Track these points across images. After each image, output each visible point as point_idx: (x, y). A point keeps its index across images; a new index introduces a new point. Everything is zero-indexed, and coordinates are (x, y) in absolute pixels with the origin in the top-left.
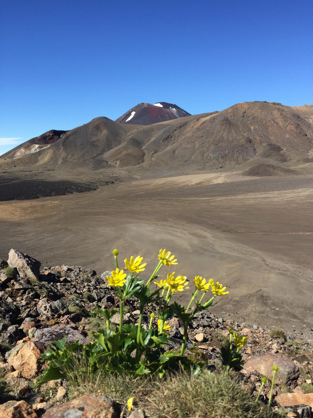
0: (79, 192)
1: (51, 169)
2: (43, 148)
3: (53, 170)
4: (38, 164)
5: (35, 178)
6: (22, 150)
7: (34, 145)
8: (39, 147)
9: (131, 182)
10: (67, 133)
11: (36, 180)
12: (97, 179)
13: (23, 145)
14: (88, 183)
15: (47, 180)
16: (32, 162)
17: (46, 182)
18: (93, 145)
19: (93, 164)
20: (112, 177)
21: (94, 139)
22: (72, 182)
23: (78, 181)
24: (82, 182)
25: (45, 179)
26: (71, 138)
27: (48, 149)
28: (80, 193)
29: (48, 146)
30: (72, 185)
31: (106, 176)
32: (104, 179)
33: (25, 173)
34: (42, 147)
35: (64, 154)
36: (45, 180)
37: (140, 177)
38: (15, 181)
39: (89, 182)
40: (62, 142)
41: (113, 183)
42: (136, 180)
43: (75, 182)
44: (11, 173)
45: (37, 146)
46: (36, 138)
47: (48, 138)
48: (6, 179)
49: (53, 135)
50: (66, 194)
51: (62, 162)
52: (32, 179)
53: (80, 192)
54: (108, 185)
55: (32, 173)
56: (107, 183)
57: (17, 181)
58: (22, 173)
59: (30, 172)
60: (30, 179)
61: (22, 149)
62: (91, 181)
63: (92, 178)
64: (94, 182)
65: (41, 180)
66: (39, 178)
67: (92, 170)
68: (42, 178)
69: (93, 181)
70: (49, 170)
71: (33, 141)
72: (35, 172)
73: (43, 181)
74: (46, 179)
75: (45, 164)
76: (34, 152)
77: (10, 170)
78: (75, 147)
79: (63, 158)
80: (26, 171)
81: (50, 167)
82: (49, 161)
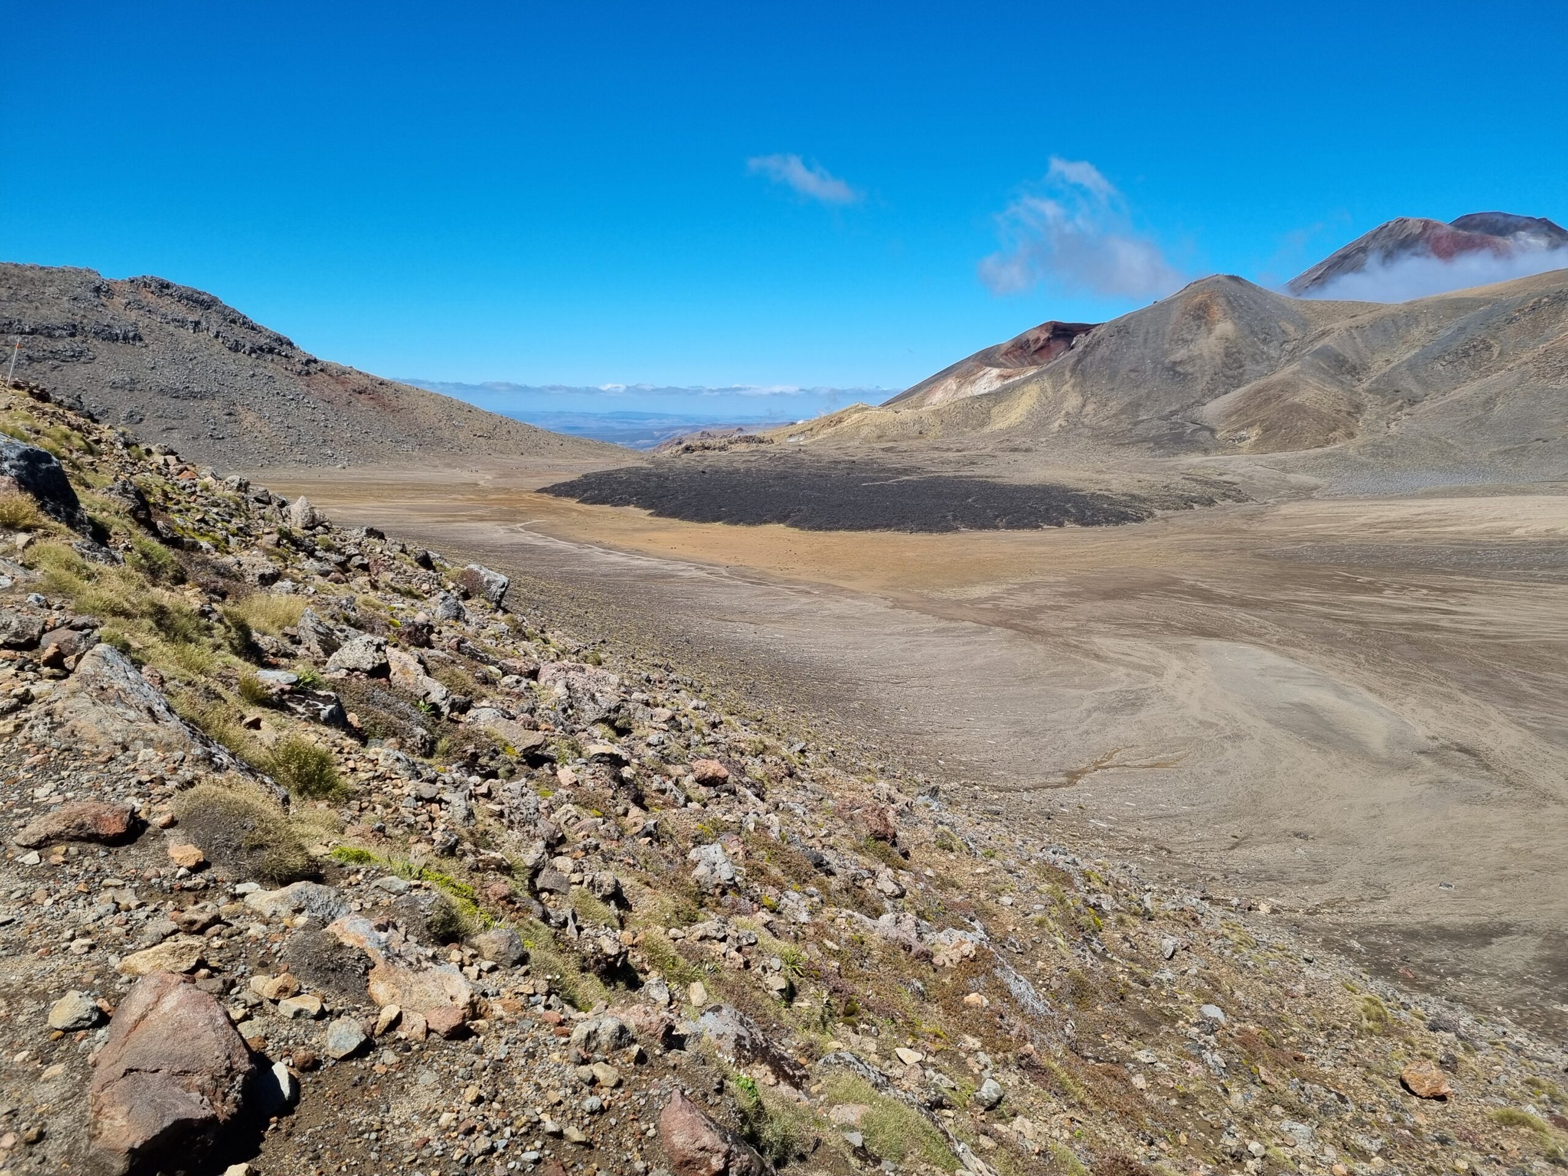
0: (1083, 525)
1: (1023, 446)
2: (1011, 380)
3: (1028, 450)
4: (987, 430)
5: (966, 472)
6: (951, 383)
7: (989, 368)
8: (999, 375)
10: (1094, 331)
11: (967, 477)
12: (1159, 486)
14: (1124, 498)
16: (970, 422)
17: (995, 486)
18: (1175, 372)
20: (1213, 485)
21: (1181, 354)
22: (1072, 490)
23: (1095, 489)
24: (1106, 493)
25: (996, 477)
26: (1103, 351)
27: (1027, 381)
28: (1087, 526)
29: (1029, 374)
30: (1069, 501)
31: (1193, 480)
32: (1181, 489)
33: (946, 454)
34: (1009, 377)
35: (1073, 401)
36: (996, 480)
38: (907, 478)
39: (1129, 495)
40: (1074, 359)
41: (1210, 502)
44: (905, 451)
45: (995, 372)
47: (1033, 348)
48: (884, 470)
49: (1049, 339)
51: (1060, 425)
52: (957, 474)
54: (1191, 507)
55: (964, 456)
56: (1191, 502)
57: (914, 477)
58: (936, 454)
59: (958, 451)
60: (950, 474)
61: (950, 381)
62: (1136, 492)
63: (1143, 484)
64: (1147, 495)
66: (978, 472)
68: (987, 472)
69: (1145, 493)
70: (1015, 450)
71: (986, 358)
72: (972, 453)
74: (1001, 477)
75: (1009, 430)
76: (983, 392)
77: (903, 445)
78: (1112, 377)
79: (1067, 414)
80: (949, 450)
81: (1023, 439)
82: (1022, 423)
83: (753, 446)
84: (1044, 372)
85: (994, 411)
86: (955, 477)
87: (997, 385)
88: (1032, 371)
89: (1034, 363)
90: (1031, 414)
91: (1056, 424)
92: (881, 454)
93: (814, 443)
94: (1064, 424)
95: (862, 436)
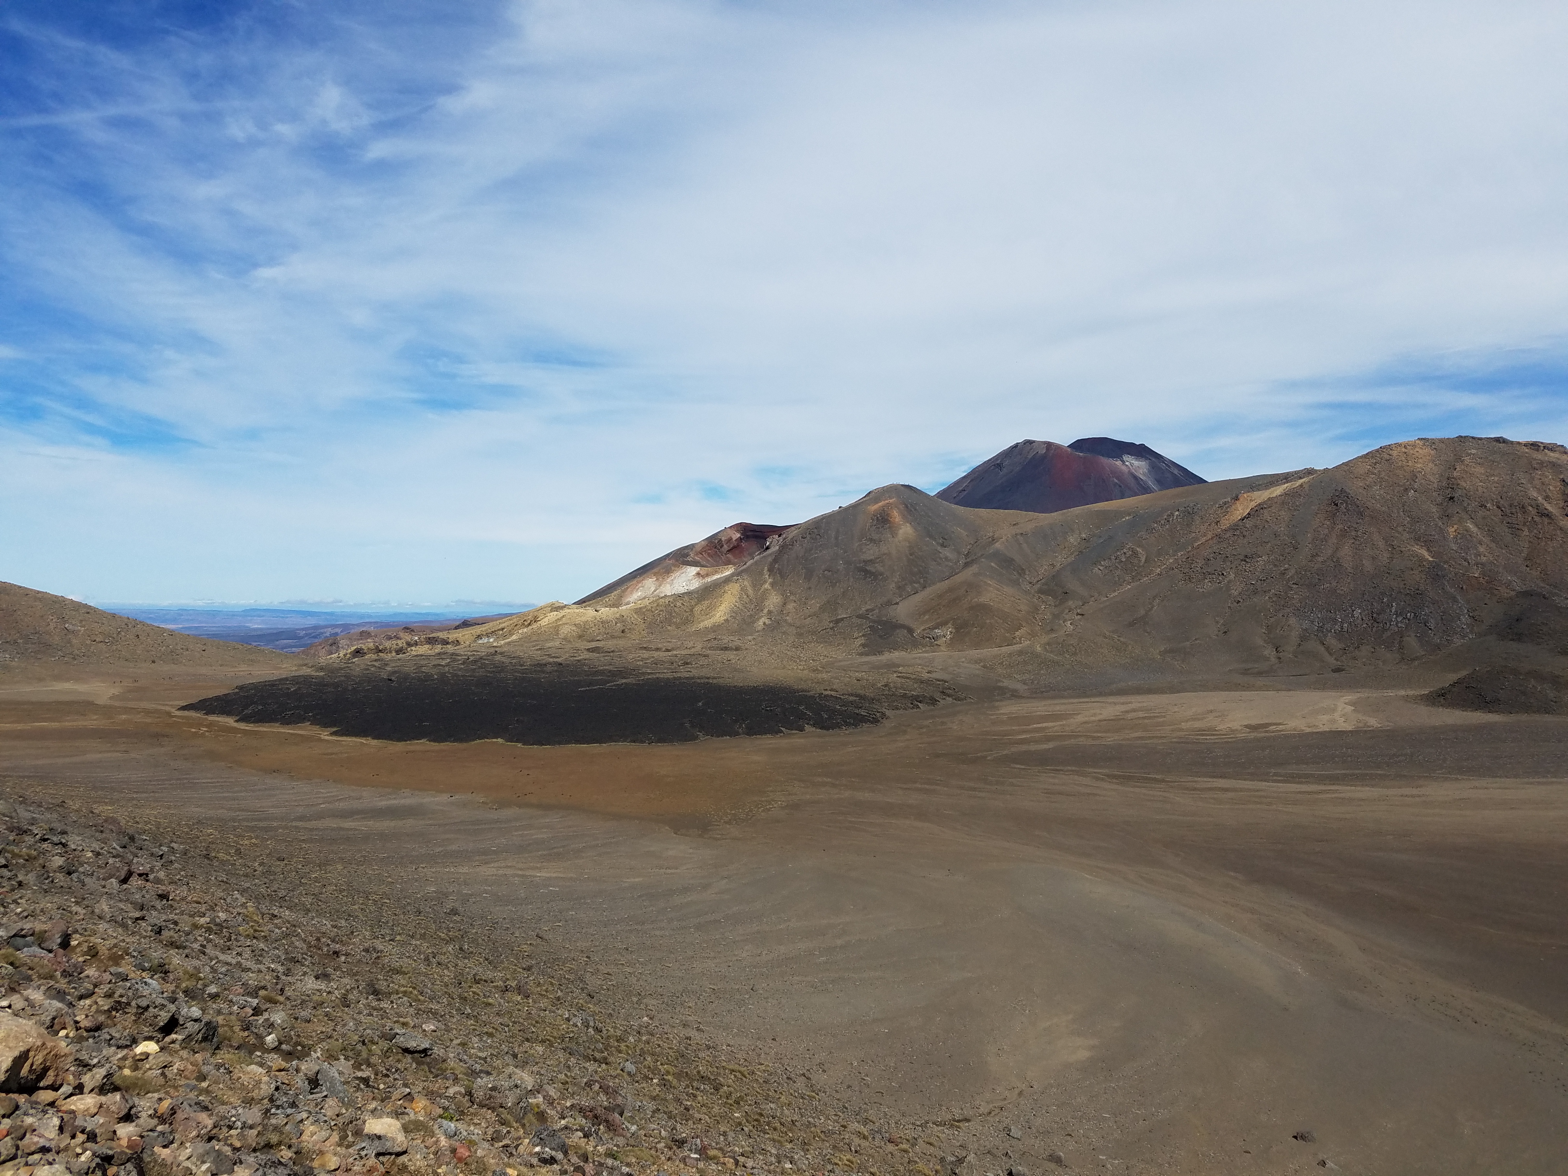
0: (823, 728)
1: (732, 645)
2: (710, 578)
3: (737, 649)
4: (692, 628)
5: (683, 673)
6: (650, 581)
7: (685, 568)
8: (698, 574)
9: (997, 704)
10: (785, 533)
11: (686, 678)
12: (879, 685)
13: (653, 568)
14: (851, 698)
15: (721, 681)
16: (675, 620)
18: (866, 572)
19: (863, 635)
20: (928, 682)
21: (871, 552)
22: (798, 691)
23: (819, 689)
24: (833, 693)
25: (714, 678)
26: (797, 551)
27: (727, 580)
28: (828, 730)
29: (727, 573)
30: (801, 703)
31: (908, 678)
32: (901, 688)
33: (656, 654)
34: (708, 575)
35: (774, 600)
36: (715, 681)
37: (1026, 687)
38: (624, 681)
39: (857, 696)
40: (770, 559)
41: (933, 701)
42: (1013, 695)
43: (811, 693)
44: (612, 652)
45: (693, 570)
46: (693, 545)
47: (726, 548)
48: (597, 673)
49: (740, 539)
50: (782, 732)
51: (764, 623)
52: (676, 675)
53: (827, 728)
54: (918, 707)
55: (676, 656)
56: (915, 701)
57: (630, 680)
58: (646, 654)
59: (668, 650)
60: (668, 676)
61: (650, 577)
62: (862, 692)
63: (863, 683)
64: (872, 695)
65: (702, 681)
66: (695, 673)
67: (861, 654)
68: (704, 672)
69: (870, 693)
70: (726, 649)
71: (683, 557)
72: (683, 652)
73: (708, 683)
74: (719, 678)
75: (715, 628)
76: (682, 590)
77: (610, 644)
78: (809, 576)
79: (770, 612)
80: (657, 649)
81: (731, 638)
82: (727, 621)
83: (438, 648)
84: (742, 571)
85: (697, 609)
86: (675, 678)
87: (695, 584)
88: (729, 571)
89: (728, 563)
90: (734, 613)
91: (761, 622)
92: (585, 655)
93: (509, 643)
94: (768, 622)
95: (562, 636)
